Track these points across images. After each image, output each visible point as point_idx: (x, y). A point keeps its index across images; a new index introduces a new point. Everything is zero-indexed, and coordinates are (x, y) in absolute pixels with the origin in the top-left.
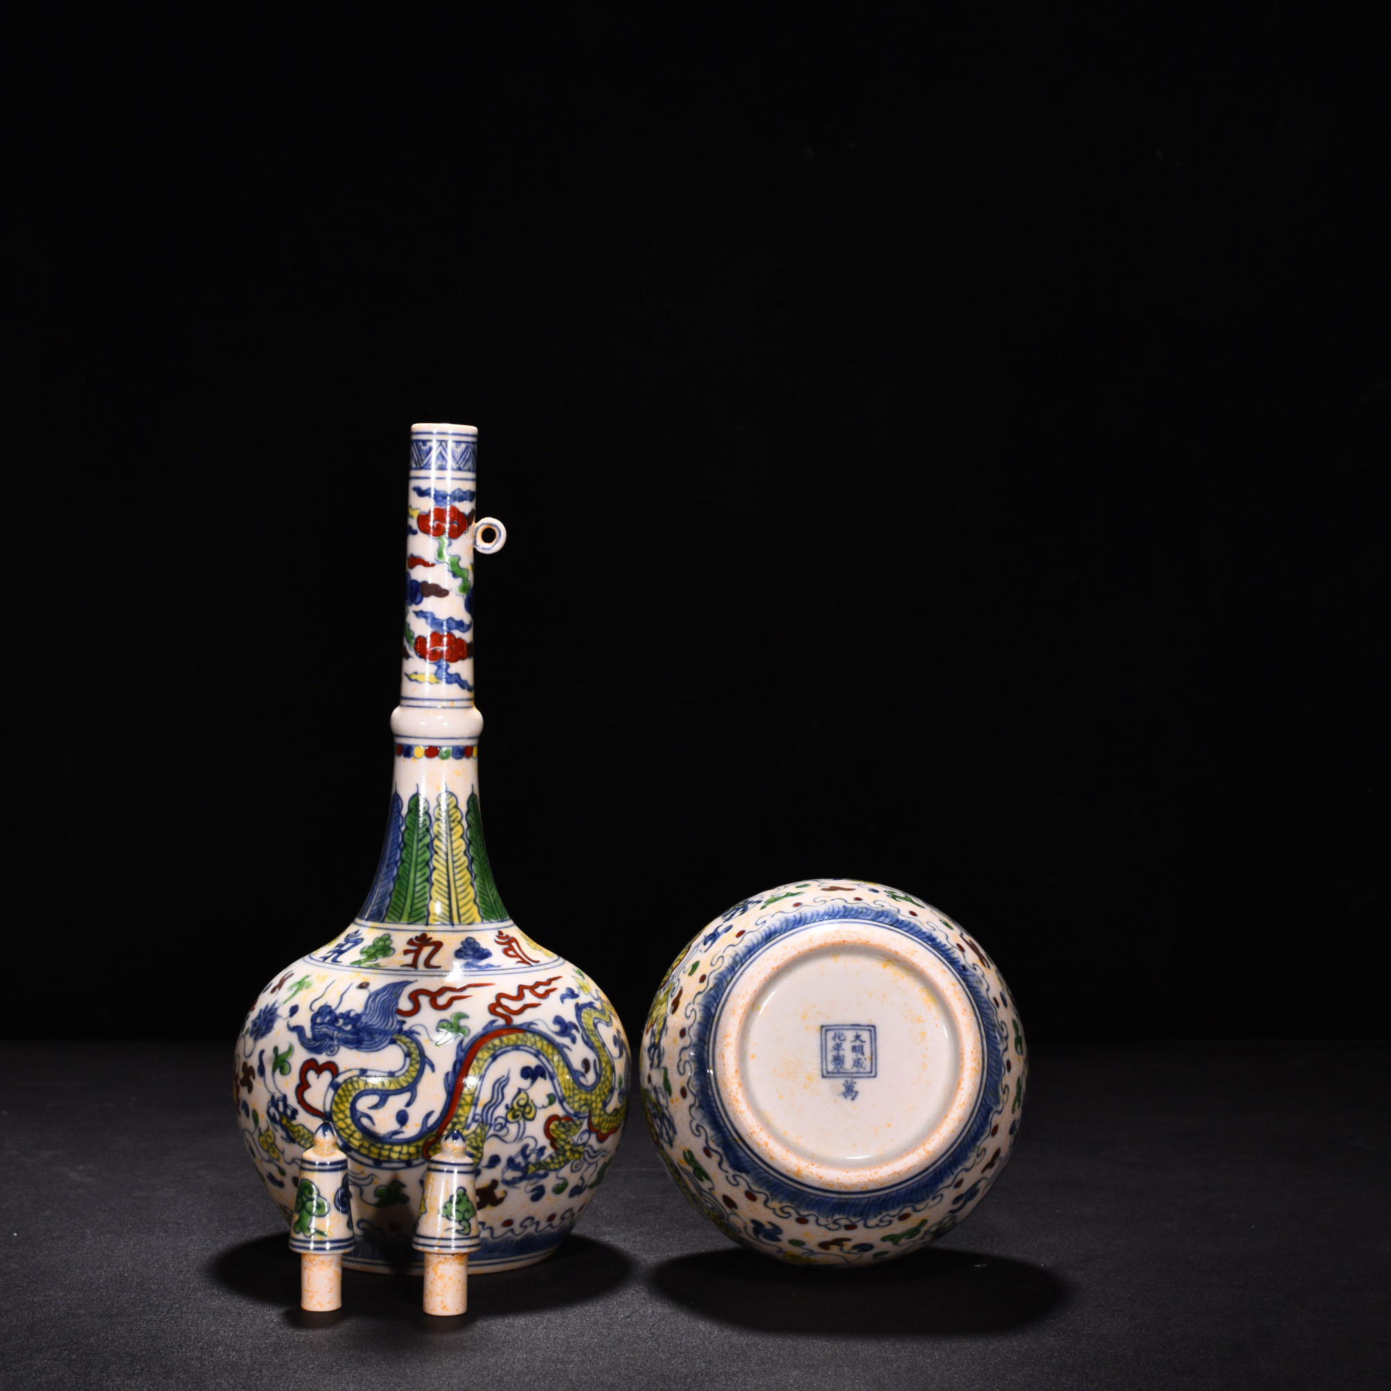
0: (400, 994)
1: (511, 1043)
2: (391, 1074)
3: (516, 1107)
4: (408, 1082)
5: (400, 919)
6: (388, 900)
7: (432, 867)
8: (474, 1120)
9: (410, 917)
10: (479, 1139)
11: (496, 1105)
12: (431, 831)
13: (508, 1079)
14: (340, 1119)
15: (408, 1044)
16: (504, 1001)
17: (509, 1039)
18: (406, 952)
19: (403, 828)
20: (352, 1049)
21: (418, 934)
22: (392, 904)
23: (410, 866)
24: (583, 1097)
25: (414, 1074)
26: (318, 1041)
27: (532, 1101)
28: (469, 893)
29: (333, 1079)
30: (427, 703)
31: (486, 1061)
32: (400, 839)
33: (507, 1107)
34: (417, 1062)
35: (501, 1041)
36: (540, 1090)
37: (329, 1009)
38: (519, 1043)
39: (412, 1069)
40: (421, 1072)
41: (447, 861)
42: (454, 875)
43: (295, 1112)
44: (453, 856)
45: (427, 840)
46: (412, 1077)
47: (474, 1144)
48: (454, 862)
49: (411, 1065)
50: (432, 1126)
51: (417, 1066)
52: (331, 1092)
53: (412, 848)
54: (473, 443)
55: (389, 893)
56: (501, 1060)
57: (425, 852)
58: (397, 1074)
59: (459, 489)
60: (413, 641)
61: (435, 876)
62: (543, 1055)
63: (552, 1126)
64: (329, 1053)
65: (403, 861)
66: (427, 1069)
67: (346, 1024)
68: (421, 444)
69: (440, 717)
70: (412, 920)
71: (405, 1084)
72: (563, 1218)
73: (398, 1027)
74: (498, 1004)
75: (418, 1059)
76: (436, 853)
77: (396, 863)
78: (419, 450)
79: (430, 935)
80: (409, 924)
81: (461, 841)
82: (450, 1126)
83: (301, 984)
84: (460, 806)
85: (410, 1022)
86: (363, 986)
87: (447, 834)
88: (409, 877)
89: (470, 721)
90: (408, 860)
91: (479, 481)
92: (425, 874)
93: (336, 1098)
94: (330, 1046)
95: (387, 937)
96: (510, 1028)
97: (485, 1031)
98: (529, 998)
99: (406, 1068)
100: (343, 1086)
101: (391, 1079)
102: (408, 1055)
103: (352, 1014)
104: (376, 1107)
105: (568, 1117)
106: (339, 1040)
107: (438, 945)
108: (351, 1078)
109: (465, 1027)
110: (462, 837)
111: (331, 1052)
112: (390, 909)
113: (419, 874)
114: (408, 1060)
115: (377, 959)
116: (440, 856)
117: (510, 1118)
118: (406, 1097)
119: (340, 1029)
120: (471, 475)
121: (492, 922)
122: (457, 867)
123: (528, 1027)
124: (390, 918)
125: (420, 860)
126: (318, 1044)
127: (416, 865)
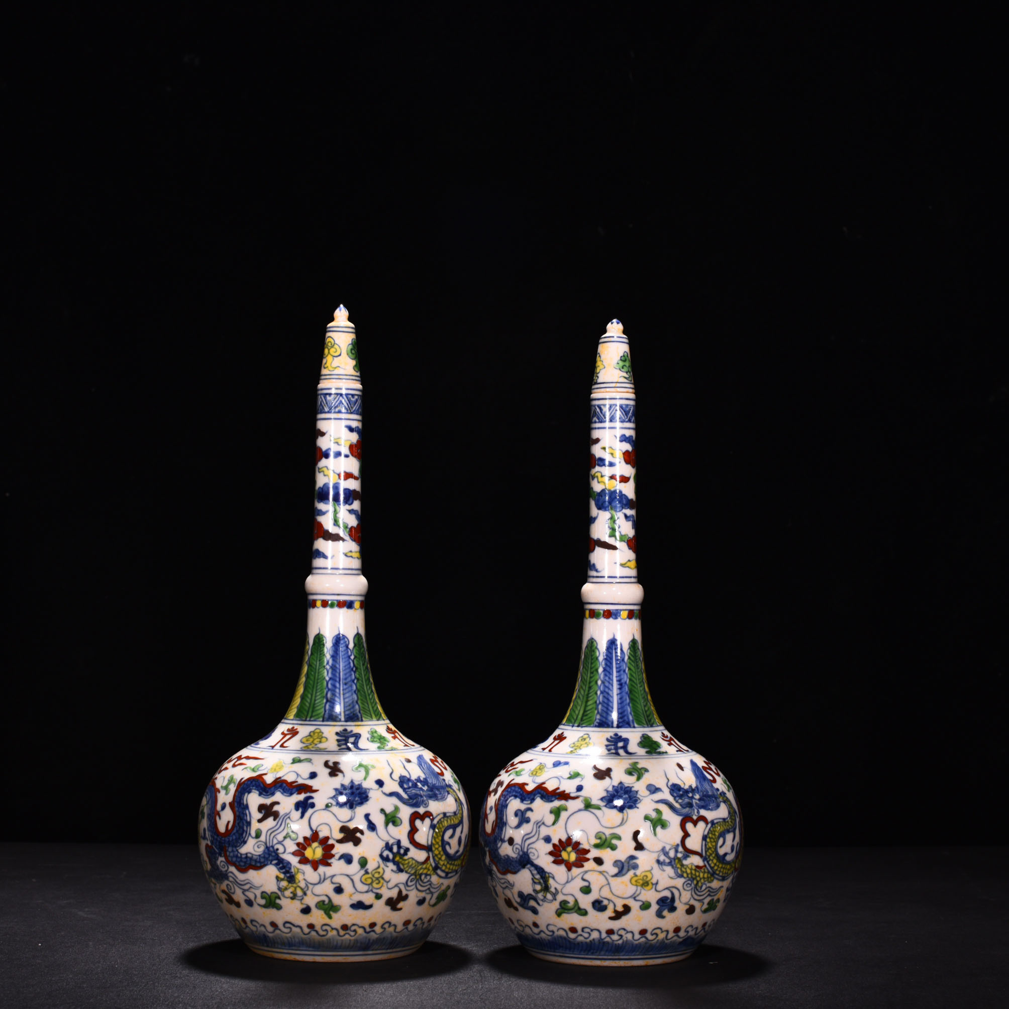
6: (357, 707)
20: (435, 801)
22: (361, 708)
26: (414, 799)
29: (432, 822)
37: (406, 778)
52: (431, 833)
67: (422, 786)
77: (353, 681)
90: (360, 678)
94: (422, 801)
95: (372, 730)
111: (425, 804)
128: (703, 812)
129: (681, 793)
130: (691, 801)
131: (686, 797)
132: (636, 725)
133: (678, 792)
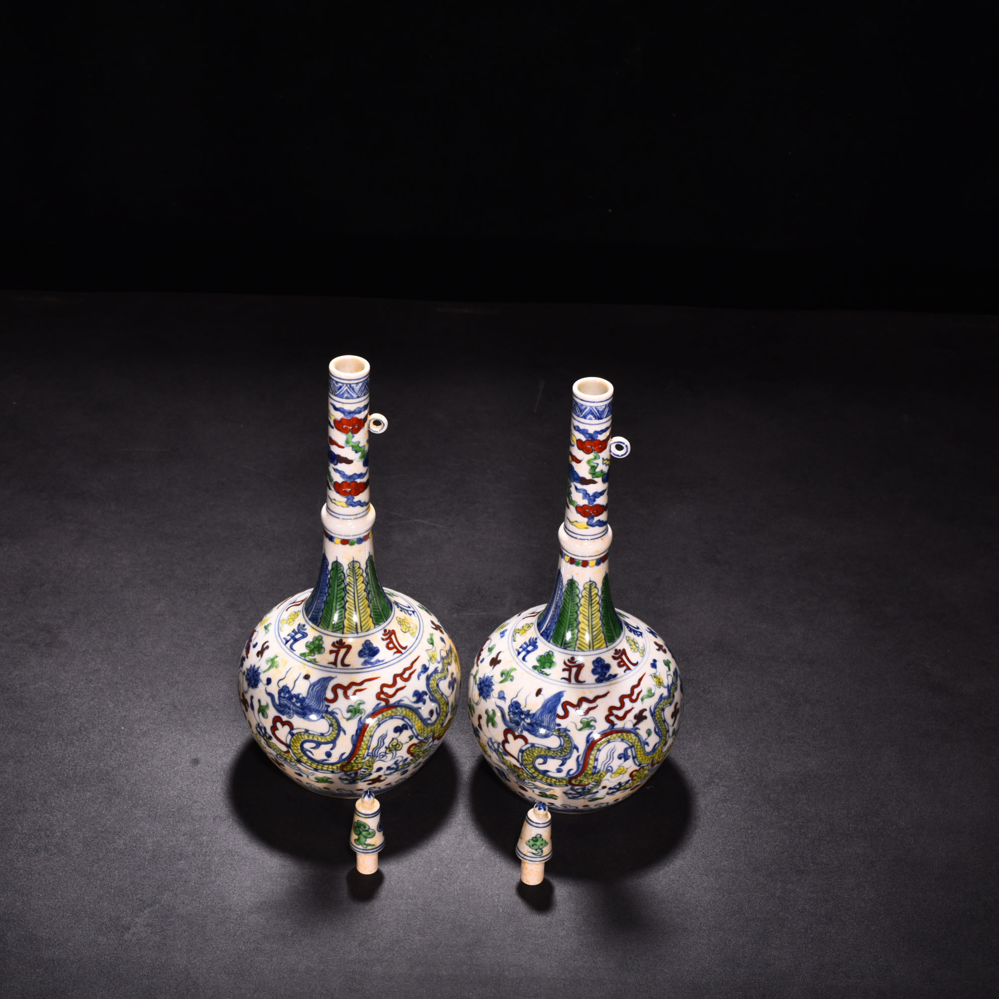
0: (327, 687)
1: (388, 715)
2: (322, 735)
3: (391, 746)
4: (331, 739)
5: (328, 627)
6: (321, 614)
7: (345, 601)
8: (368, 755)
9: (333, 628)
10: (370, 763)
11: (380, 748)
12: (345, 581)
13: (386, 735)
14: (295, 749)
15: (331, 719)
16: (386, 690)
17: (387, 714)
18: (331, 652)
19: (329, 576)
20: (300, 717)
21: (338, 639)
22: (323, 617)
23: (333, 598)
24: (429, 729)
25: (335, 736)
26: (282, 707)
27: (400, 742)
28: (367, 612)
29: (291, 731)
31: (374, 728)
32: (328, 582)
33: (386, 748)
34: (336, 730)
35: (383, 716)
36: (405, 736)
37: (288, 690)
38: (393, 714)
39: (333, 733)
40: (338, 735)
41: (354, 597)
42: (358, 604)
43: (271, 736)
44: (358, 594)
45: (343, 586)
46: (333, 737)
47: (368, 765)
48: (358, 597)
49: (333, 731)
50: (345, 759)
51: (336, 732)
52: (290, 737)
53: (334, 589)
55: (322, 609)
56: (382, 726)
57: (341, 592)
58: (325, 735)
59: (358, 408)
60: (333, 483)
61: (347, 605)
62: (407, 718)
63: (412, 749)
64: (288, 716)
65: (329, 595)
66: (342, 733)
67: (297, 702)
68: (335, 382)
69: (349, 524)
70: (334, 630)
71: (329, 740)
73: (326, 709)
74: (382, 692)
75: (337, 728)
76: (348, 593)
77: (325, 594)
78: (334, 385)
79: (344, 640)
80: (332, 632)
81: (363, 585)
82: (354, 759)
83: (273, 661)
84: (362, 567)
85: (333, 707)
86: (307, 677)
87: (354, 583)
88: (332, 604)
89: (371, 516)
90: (332, 595)
92: (341, 604)
93: (292, 740)
94: (289, 712)
95: (320, 638)
96: (388, 707)
97: (374, 711)
98: (400, 683)
99: (330, 732)
100: (296, 735)
101: (322, 737)
102: (331, 725)
103: (301, 696)
104: (314, 748)
105: (421, 742)
106: (293, 710)
107: (349, 647)
108: (300, 733)
109: (363, 709)
110: (363, 582)
111: (290, 716)
112: (322, 619)
113: (338, 604)
114: (331, 728)
115: (315, 654)
116: (350, 595)
117: (388, 752)
118: (331, 746)
119: (294, 704)
120: (364, 398)
121: (380, 625)
122: (360, 599)
123: (398, 703)
124: (322, 625)
125: (339, 596)
126: (282, 709)
127: (337, 599)
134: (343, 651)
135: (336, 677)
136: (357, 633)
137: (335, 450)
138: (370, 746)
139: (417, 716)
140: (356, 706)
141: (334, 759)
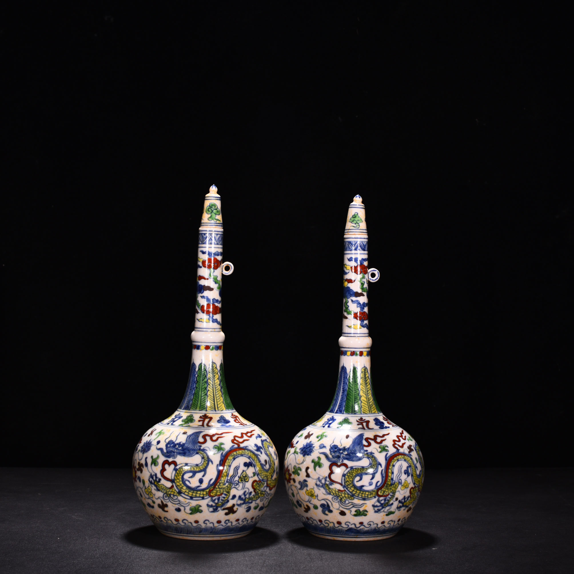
0: (199, 436)
1: (240, 453)
2: (197, 465)
3: (242, 477)
4: (203, 468)
5: (196, 409)
6: (191, 402)
7: (207, 390)
8: (227, 482)
9: (200, 408)
10: (229, 489)
11: (235, 476)
12: (207, 377)
13: (239, 467)
14: (177, 482)
15: (203, 454)
16: (237, 438)
17: (239, 452)
18: (199, 421)
19: (196, 376)
20: (182, 456)
21: (203, 414)
23: (199, 389)
24: (265, 473)
25: (205, 465)
26: (169, 453)
27: (248, 475)
28: (221, 399)
29: (175, 467)
30: (205, 330)
31: (231, 460)
32: (195, 380)
33: (239, 477)
34: (206, 461)
35: (237, 453)
36: (250, 471)
37: (172, 442)
38: (243, 453)
39: (204, 463)
40: (208, 464)
41: (213, 388)
42: (216, 393)
43: (160, 480)
44: (215, 386)
45: (206, 380)
46: (205, 466)
47: (227, 491)
48: (215, 388)
49: (204, 462)
50: (212, 484)
51: (207, 462)
52: (174, 472)
53: (200, 383)
54: (222, 234)
55: (191, 399)
56: (237, 460)
57: (205, 384)
58: (199, 465)
59: (217, 251)
60: (200, 307)
61: (209, 393)
62: (251, 458)
63: (254, 484)
64: (173, 458)
65: (197, 388)
66: (210, 463)
67: (179, 447)
68: (203, 235)
69: (209, 335)
70: (201, 409)
71: (202, 469)
72: (256, 519)
73: (199, 448)
74: (235, 439)
75: (207, 459)
76: (209, 384)
77: (194, 388)
78: (203, 237)
79: (207, 415)
80: (200, 411)
81: (218, 380)
82: (218, 484)
83: (160, 433)
84: (217, 368)
85: (203, 446)
86: (185, 433)
87: (213, 378)
88: (199, 393)
89: (221, 336)
90: (199, 387)
91: (224, 248)
92: (205, 392)
93: (176, 474)
94: (174, 455)
95: (192, 415)
96: (239, 448)
97: (231, 449)
98: (245, 437)
99: (202, 463)
100: (179, 469)
101: (197, 467)
102: (203, 458)
103: (181, 443)
104: (191, 477)
105: (260, 481)
106: (177, 453)
107: (211, 419)
108: (182, 467)
109: (223, 448)
110: (218, 379)
111: (174, 457)
112: (192, 405)
113: (203, 392)
114: (203, 460)
115: (189, 423)
116: (210, 386)
117: (240, 481)
118: (202, 473)
119: (177, 449)
120: (221, 246)
121: (229, 410)
122: (216, 390)
123: (246, 448)
124: (192, 409)
125: (203, 387)
127: (202, 389)
128: (346, 462)
129: (336, 450)
130: (340, 455)
131: (338, 453)
132: (344, 413)
133: (334, 449)
134: (207, 421)
135: (204, 431)
136: (216, 411)
137: (202, 282)
138: (228, 474)
139: (257, 459)
140: (219, 445)
141: (204, 485)
